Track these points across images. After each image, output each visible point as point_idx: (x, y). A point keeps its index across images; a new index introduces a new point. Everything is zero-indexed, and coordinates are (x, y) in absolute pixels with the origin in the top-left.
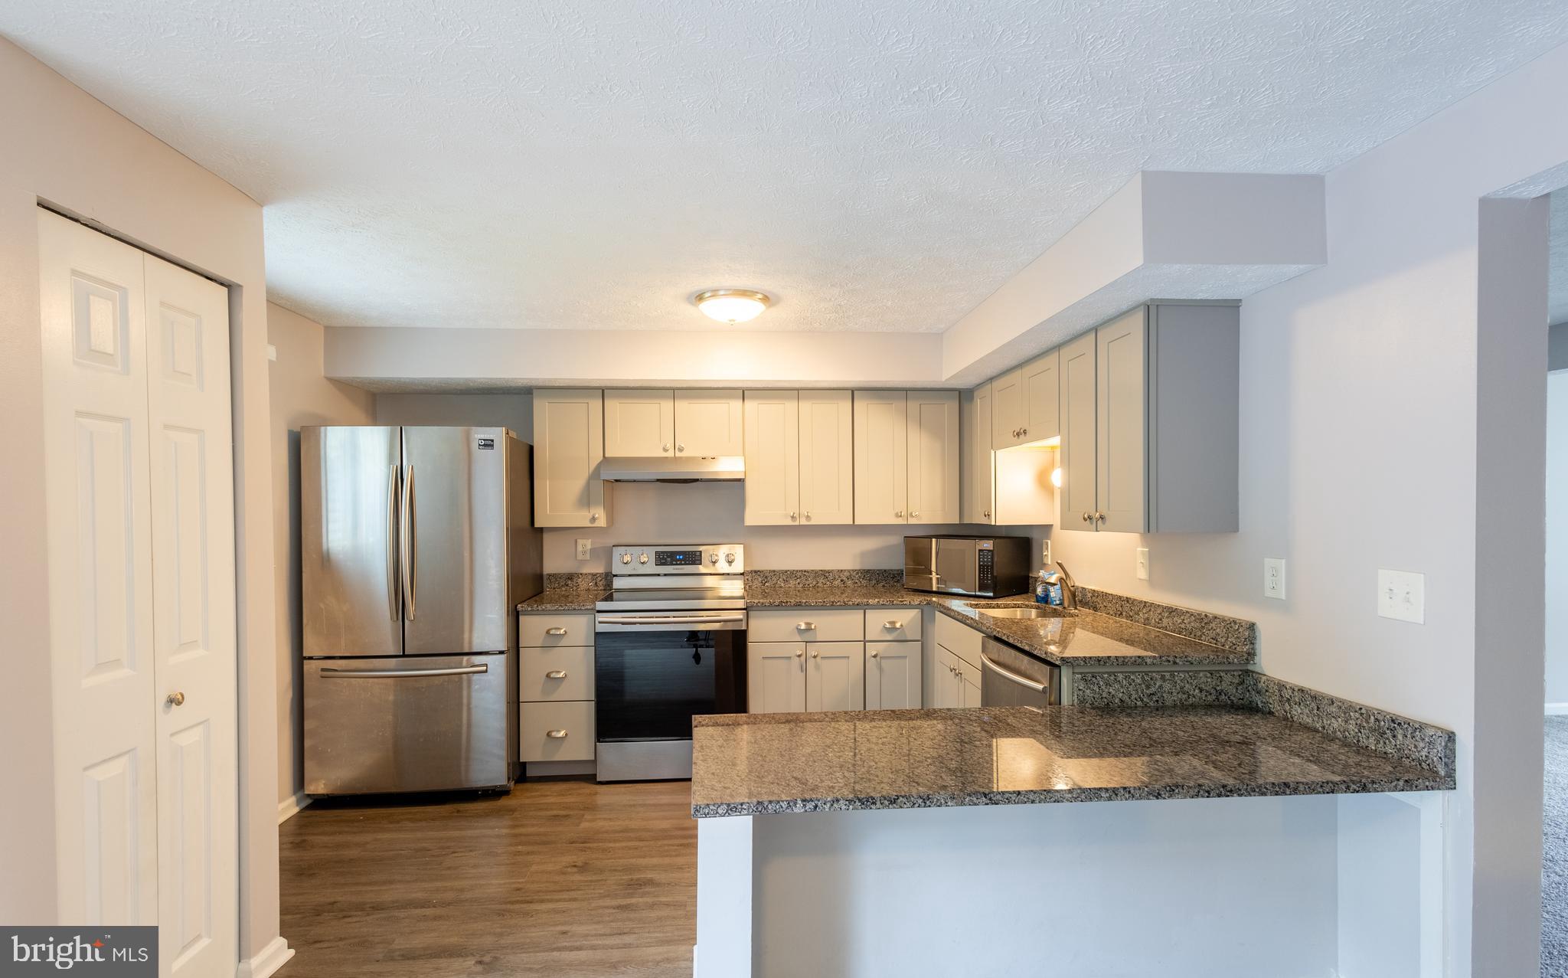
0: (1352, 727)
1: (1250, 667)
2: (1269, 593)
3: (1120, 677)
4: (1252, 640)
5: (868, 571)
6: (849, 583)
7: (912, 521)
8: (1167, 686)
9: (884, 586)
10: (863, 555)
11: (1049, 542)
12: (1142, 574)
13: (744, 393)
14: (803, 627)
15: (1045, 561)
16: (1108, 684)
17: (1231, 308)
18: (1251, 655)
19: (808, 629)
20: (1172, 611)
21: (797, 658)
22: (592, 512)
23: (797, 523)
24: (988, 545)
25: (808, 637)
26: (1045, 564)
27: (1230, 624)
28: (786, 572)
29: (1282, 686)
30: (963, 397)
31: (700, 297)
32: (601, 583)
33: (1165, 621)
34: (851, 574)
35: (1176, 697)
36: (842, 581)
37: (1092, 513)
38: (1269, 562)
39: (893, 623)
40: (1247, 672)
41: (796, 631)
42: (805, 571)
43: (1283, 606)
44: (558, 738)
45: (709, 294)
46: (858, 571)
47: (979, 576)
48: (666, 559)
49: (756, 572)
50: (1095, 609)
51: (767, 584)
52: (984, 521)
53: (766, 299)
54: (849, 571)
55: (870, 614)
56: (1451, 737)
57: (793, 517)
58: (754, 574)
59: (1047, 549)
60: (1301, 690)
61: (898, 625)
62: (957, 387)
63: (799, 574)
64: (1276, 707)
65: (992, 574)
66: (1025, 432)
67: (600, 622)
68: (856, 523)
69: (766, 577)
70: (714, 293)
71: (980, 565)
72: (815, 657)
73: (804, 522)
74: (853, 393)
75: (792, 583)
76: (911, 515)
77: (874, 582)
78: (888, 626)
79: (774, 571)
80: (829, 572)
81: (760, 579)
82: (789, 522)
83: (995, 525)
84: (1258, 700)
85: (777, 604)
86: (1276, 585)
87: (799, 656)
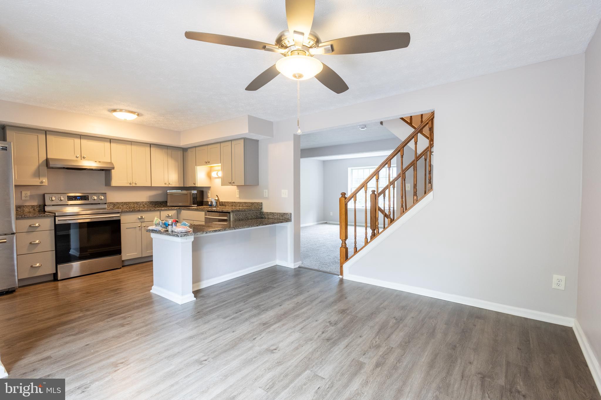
0: (278, 216)
1: (261, 211)
2: (265, 196)
3: (241, 214)
4: (262, 206)
5: (152, 202)
6: (146, 206)
7: (170, 186)
8: (249, 215)
9: (157, 206)
10: (150, 197)
11: (210, 191)
12: (238, 196)
13: (111, 140)
14: (140, 217)
15: (208, 196)
16: (239, 216)
17: (257, 141)
18: (262, 208)
19: (142, 218)
20: (245, 203)
21: (139, 227)
22: (41, 179)
23: (132, 185)
24: (195, 192)
25: (142, 220)
26: (208, 197)
27: (257, 203)
28: (122, 203)
29: (267, 213)
30: (184, 150)
31: (115, 110)
32: (37, 209)
33: (244, 205)
34: (146, 203)
35: (251, 217)
36: (143, 205)
37: (231, 182)
38: (265, 190)
39: (168, 215)
40: (261, 212)
41: (138, 219)
42: (130, 202)
43: (267, 198)
44: (37, 267)
45: (119, 110)
46: (148, 202)
47: (193, 200)
48: (72, 199)
49: (110, 203)
50: (225, 206)
51: (115, 207)
52: (194, 186)
53: (138, 115)
54: (145, 202)
55: (162, 212)
56: (291, 214)
57: (130, 184)
58: (110, 204)
59: (209, 193)
60: (271, 212)
61: (170, 215)
62: (182, 147)
63: (127, 203)
64: (266, 217)
65: (197, 200)
66: (209, 162)
67: (58, 220)
68: (152, 186)
69: (115, 205)
70: (121, 110)
71: (193, 198)
72: (145, 226)
73: (134, 185)
74: (151, 145)
75: (125, 206)
76: (170, 184)
77: (154, 205)
78: (167, 215)
79: (118, 203)
80: (138, 202)
81: (112, 205)
82: (129, 185)
83: (197, 187)
84: (263, 216)
85: (131, 210)
86: (266, 194)
87: (140, 227)
